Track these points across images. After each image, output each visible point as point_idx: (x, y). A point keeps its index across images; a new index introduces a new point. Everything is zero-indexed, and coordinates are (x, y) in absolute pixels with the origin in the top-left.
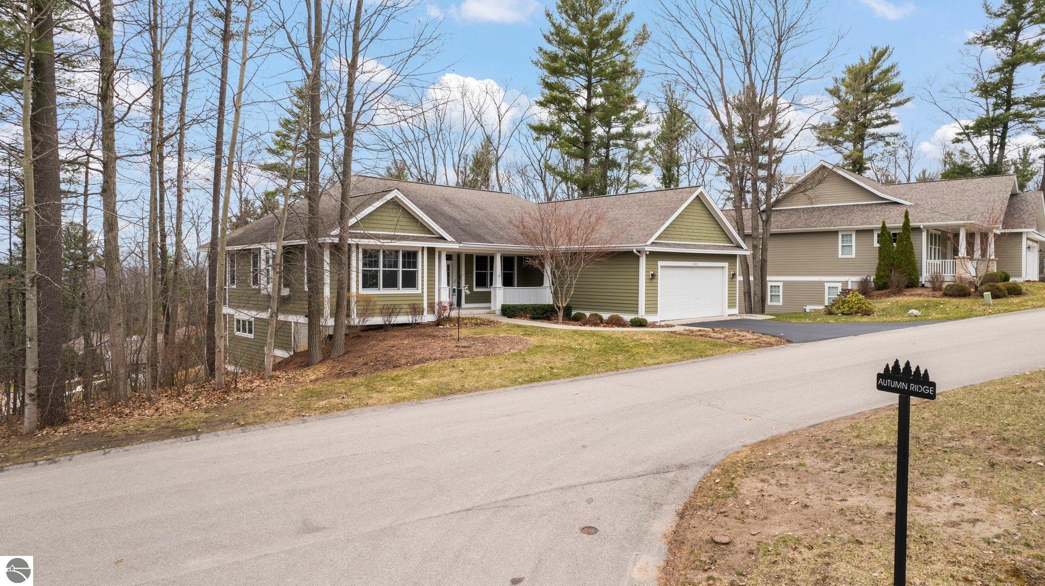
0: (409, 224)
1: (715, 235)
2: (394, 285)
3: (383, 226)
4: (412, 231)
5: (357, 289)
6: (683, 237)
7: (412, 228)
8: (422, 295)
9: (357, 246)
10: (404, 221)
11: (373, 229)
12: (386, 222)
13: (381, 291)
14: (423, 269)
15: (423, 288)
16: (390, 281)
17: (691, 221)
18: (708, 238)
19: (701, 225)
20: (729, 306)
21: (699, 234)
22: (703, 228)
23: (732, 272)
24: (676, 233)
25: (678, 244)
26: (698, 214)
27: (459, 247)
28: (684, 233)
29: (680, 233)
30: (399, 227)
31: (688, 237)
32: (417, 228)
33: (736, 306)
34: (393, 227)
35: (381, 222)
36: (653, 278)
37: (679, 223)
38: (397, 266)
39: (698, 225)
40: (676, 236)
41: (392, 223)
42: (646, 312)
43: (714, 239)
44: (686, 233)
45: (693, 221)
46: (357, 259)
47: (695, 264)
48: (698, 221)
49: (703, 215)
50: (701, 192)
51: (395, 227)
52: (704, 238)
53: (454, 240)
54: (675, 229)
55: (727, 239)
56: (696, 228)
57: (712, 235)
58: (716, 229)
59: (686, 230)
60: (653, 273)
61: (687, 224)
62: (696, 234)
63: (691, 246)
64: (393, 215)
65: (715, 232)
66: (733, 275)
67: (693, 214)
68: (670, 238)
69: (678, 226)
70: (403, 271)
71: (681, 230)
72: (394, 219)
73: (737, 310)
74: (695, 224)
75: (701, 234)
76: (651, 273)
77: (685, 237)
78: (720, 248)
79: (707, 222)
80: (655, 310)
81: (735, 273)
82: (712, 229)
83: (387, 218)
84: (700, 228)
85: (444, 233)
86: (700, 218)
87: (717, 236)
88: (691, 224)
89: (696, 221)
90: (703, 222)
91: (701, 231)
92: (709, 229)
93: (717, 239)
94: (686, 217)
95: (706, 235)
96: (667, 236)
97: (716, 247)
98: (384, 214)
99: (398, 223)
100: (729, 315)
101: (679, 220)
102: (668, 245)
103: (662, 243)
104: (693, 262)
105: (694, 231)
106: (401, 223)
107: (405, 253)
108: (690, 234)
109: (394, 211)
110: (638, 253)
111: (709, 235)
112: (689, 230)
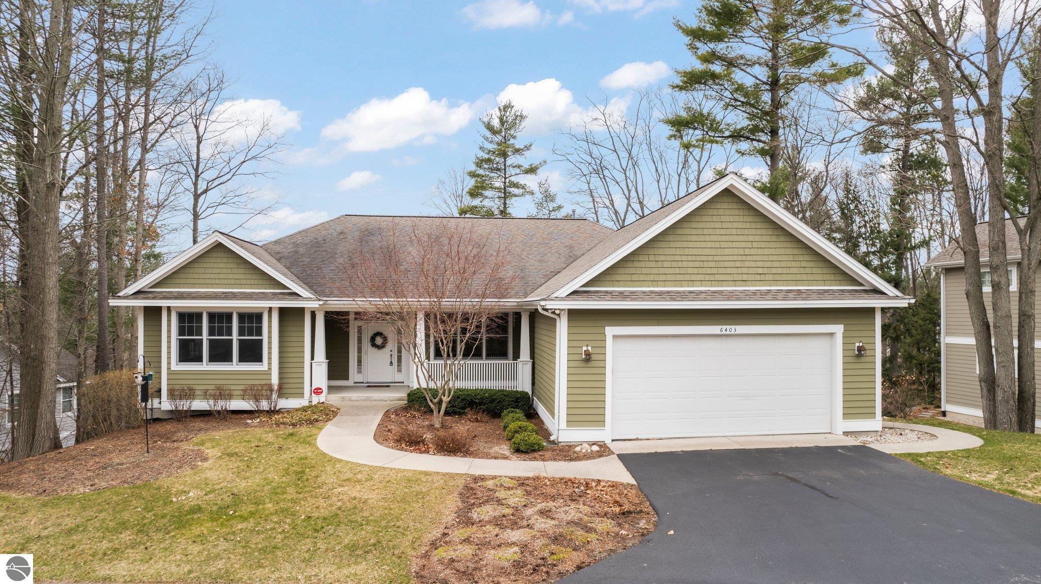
0: (249, 276)
1: (795, 271)
2: (227, 358)
3: (207, 281)
4: (251, 286)
5: (169, 363)
6: (687, 277)
7: (252, 282)
8: (269, 373)
9: (169, 308)
10: (240, 273)
11: (193, 285)
12: (212, 276)
13: (205, 366)
14: (270, 337)
15: (270, 364)
16: (221, 353)
17: (713, 245)
18: (771, 277)
19: (747, 252)
20: (848, 414)
21: (740, 271)
22: (755, 258)
23: (857, 344)
24: (662, 271)
25: (660, 294)
26: (734, 231)
27: (317, 306)
28: (690, 271)
29: (677, 270)
30: (233, 282)
31: (701, 277)
32: (261, 282)
33: (872, 415)
34: (222, 282)
35: (205, 276)
36: (588, 358)
37: (674, 251)
38: (230, 333)
39: (736, 252)
40: (663, 278)
41: (221, 276)
42: (570, 423)
43: (794, 277)
44: (695, 271)
45: (717, 245)
46: (169, 326)
47: (726, 330)
48: (734, 245)
49: (754, 232)
50: (732, 185)
51: (226, 282)
52: (758, 277)
53: (312, 296)
54: (660, 264)
55: (839, 277)
56: (731, 258)
57: (785, 271)
58: (801, 258)
59: (697, 264)
60: (590, 348)
61: (700, 252)
62: (729, 271)
63: (703, 295)
64: (223, 265)
65: (798, 264)
66: (860, 349)
67: (718, 232)
68: (642, 282)
69: (671, 258)
70: (240, 340)
71: (675, 264)
72: (225, 271)
73: (877, 423)
74: (727, 252)
75: (745, 270)
76: (585, 348)
77: (693, 277)
78: (807, 295)
79: (767, 245)
80: (598, 420)
81: (866, 347)
82: (786, 258)
83: (214, 271)
84: (744, 258)
85: (295, 287)
86: (741, 238)
87: (802, 271)
88: (713, 252)
89: (730, 245)
90: (755, 244)
91: (747, 264)
92: (775, 258)
93: (804, 277)
94: (694, 238)
95: (766, 271)
96: (635, 278)
97: (791, 295)
98: (208, 265)
99: (231, 276)
100: (846, 433)
101: (672, 245)
102: (622, 296)
103: (611, 293)
104: (721, 327)
105: (722, 264)
106: (236, 276)
107: (242, 317)
108: (709, 271)
109: (225, 260)
110: (545, 313)
111: (774, 271)
112: (706, 264)
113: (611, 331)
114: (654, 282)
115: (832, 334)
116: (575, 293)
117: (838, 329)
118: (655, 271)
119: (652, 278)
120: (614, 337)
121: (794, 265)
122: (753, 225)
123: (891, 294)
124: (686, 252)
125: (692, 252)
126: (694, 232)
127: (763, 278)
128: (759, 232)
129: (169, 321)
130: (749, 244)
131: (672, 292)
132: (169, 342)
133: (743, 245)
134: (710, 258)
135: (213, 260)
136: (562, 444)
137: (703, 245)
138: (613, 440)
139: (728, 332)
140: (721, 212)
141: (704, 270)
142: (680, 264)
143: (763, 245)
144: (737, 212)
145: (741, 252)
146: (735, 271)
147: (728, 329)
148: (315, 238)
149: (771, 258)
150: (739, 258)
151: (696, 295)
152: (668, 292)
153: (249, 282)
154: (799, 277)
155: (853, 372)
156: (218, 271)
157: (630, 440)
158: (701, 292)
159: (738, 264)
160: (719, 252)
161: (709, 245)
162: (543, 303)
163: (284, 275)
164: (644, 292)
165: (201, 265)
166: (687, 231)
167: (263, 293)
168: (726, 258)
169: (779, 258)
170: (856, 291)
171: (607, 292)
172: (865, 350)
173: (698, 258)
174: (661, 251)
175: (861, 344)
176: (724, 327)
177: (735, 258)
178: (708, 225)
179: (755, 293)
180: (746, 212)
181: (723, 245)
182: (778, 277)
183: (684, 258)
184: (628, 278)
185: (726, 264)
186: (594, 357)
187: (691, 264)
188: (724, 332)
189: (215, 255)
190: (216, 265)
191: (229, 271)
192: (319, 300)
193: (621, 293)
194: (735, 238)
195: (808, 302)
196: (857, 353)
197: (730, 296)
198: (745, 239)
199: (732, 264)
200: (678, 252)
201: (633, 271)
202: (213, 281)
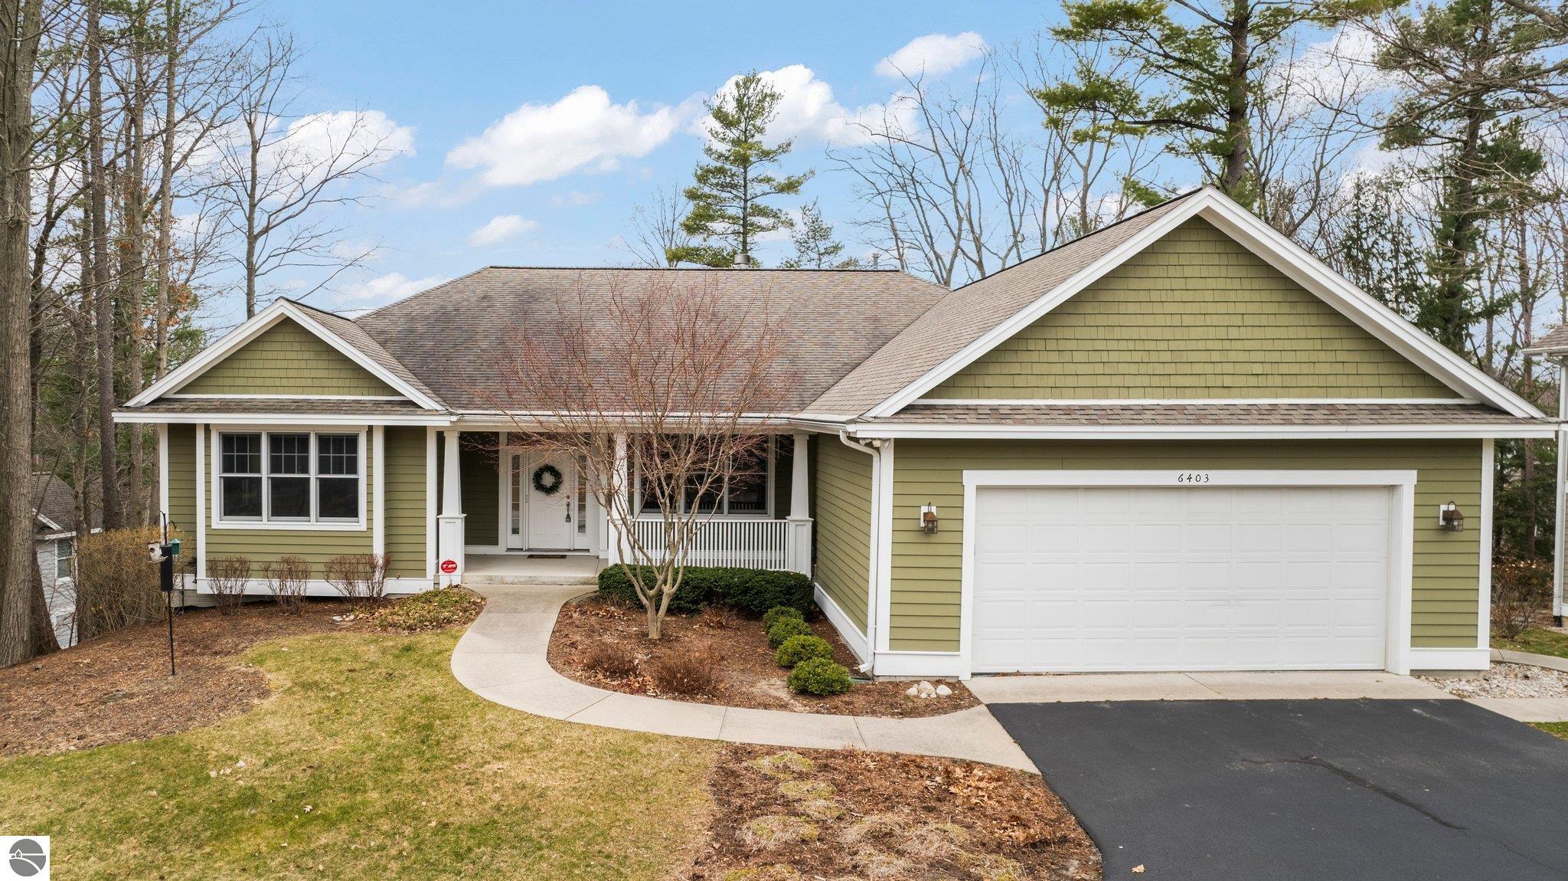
0: (335, 374)
2: (301, 509)
3: (268, 382)
4: (339, 389)
5: (208, 517)
6: (1117, 381)
7: (341, 383)
8: (368, 534)
9: (207, 428)
10: (321, 369)
11: (245, 388)
12: (275, 373)
13: (266, 523)
14: (371, 476)
15: (370, 520)
16: (290, 502)
17: (1168, 321)
18: (1277, 381)
19: (1234, 333)
20: (1421, 637)
21: (1218, 369)
22: (1248, 345)
23: (1443, 508)
24: (1070, 369)
25: (1068, 411)
26: (1209, 296)
27: (448, 424)
28: (1123, 368)
29: (1099, 369)
30: (309, 382)
31: (1145, 381)
32: (354, 383)
33: (1472, 640)
34: (292, 382)
35: (264, 373)
36: (931, 526)
37: (1092, 333)
38: (305, 469)
39: (1212, 333)
40: (1071, 381)
41: (291, 373)
42: (895, 642)
43: (1322, 381)
44: (1134, 369)
45: (1176, 320)
46: (208, 455)
47: (1190, 478)
48: (1209, 320)
49: (1247, 295)
50: (1208, 209)
51: (298, 382)
52: (1253, 381)
53: (439, 408)
54: (1067, 357)
55: (1411, 381)
56: (1201, 345)
57: (1305, 369)
58: (1337, 345)
59: (1137, 357)
60: (934, 509)
61: (1143, 333)
62: (1197, 368)
63: (1149, 415)
64: (293, 355)
65: (1331, 357)
66: (1449, 517)
67: (1178, 296)
68: (1032, 390)
69: (1089, 345)
70: (321, 480)
71: (1094, 357)
72: (296, 364)
73: (1479, 655)
74: (1194, 333)
75: (1228, 368)
76: (924, 509)
77: (1129, 381)
78: (1349, 415)
79: (1272, 320)
80: (949, 640)
81: (1463, 512)
82: (1308, 345)
83: (279, 364)
84: (1227, 345)
85: (410, 392)
86: (1222, 308)
87: (1339, 368)
88: (1167, 334)
89: (1200, 320)
90: (1248, 320)
91: (1233, 357)
92: (1288, 345)
93: (1342, 381)
94: (1131, 308)
95: (1268, 369)
96: (1020, 381)
97: (1318, 415)
98: (270, 355)
99: (306, 373)
100: (1416, 673)
101: (1090, 320)
102: (996, 415)
103: (975, 408)
104: (1180, 472)
105: (1185, 357)
106: (313, 374)
107: (325, 441)
108: (1160, 369)
109: (296, 346)
110: (853, 445)
111: (1284, 369)
112: (1154, 357)
113: (972, 478)
114: (1055, 390)
115: (1392, 488)
116: (909, 409)
117: (1406, 479)
118: (1057, 369)
119: (1051, 381)
120: (980, 489)
121: (1322, 356)
122: (1246, 284)
123: (1518, 414)
124: (1117, 333)
125: (1126, 333)
126: (1131, 296)
127: (1262, 381)
128: (1256, 296)
129: (208, 447)
130: (1238, 320)
131: (1088, 407)
132: (208, 482)
133: (1227, 320)
134: (1162, 346)
135: (277, 346)
136: (881, 680)
137: (1149, 320)
138: (973, 675)
139: (1193, 482)
140: (1184, 259)
141: (1150, 369)
142: (1105, 357)
143: (1264, 320)
144: (1215, 259)
145: (1221, 333)
146: (1209, 369)
147: (1193, 476)
148: (442, 307)
149: (1278, 345)
150: (1218, 345)
151: (1137, 415)
152: (1082, 408)
153: (335, 383)
154: (1331, 381)
155: (1431, 560)
156: (285, 364)
157: (1004, 675)
158: (1144, 409)
159: (1216, 357)
160: (1179, 333)
161: (1160, 320)
162: (851, 428)
163: (393, 371)
164: (1037, 409)
165: (258, 355)
166: (1121, 296)
167: (358, 402)
168: (1192, 345)
169: (1295, 345)
170: (1446, 407)
171: (967, 408)
172: (1461, 518)
173: (1139, 345)
174: (1068, 333)
175: (1452, 508)
176: (1186, 473)
177: (1210, 345)
178: (1160, 284)
179: (1247, 410)
180: (1233, 260)
181: (1188, 320)
182: (1289, 381)
183: (1112, 345)
184: (1007, 381)
185: (1192, 357)
186: (941, 525)
187: (1126, 357)
188: (1186, 483)
189: (280, 337)
190: (281, 355)
191: (303, 364)
192: (451, 414)
193: (994, 410)
194: (1211, 308)
195: (1351, 428)
196: (1442, 522)
197: (1199, 416)
198: (1231, 308)
199: (1204, 356)
200: (1102, 333)
201: (1016, 369)
202: (277, 382)
